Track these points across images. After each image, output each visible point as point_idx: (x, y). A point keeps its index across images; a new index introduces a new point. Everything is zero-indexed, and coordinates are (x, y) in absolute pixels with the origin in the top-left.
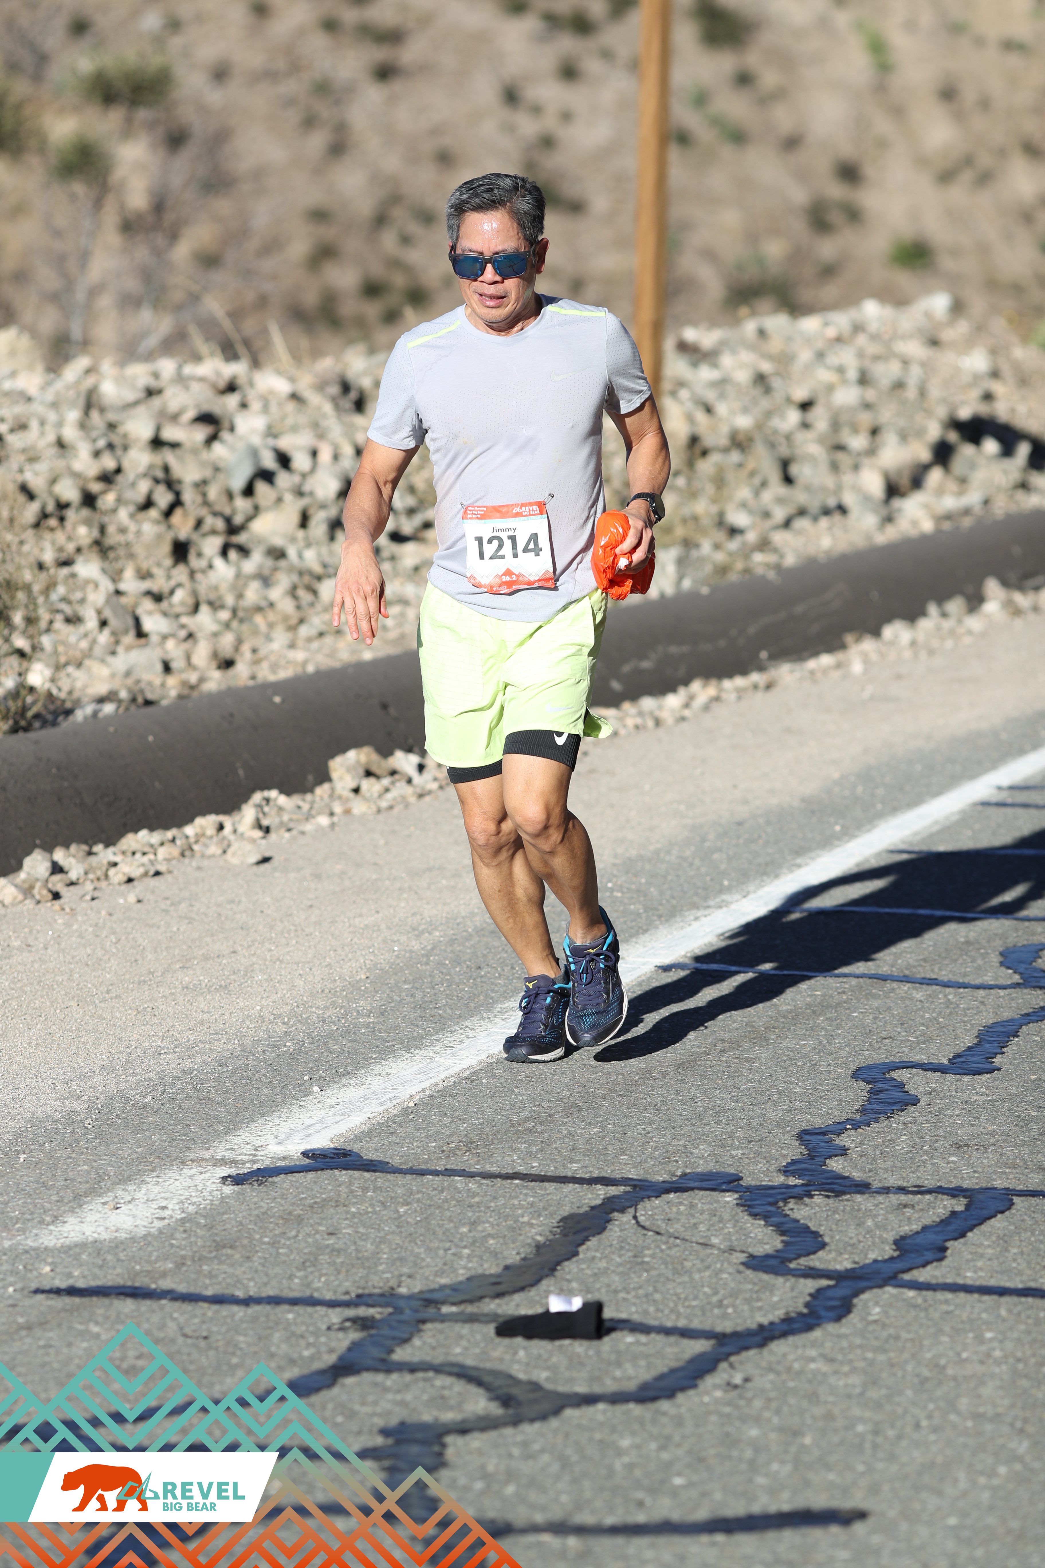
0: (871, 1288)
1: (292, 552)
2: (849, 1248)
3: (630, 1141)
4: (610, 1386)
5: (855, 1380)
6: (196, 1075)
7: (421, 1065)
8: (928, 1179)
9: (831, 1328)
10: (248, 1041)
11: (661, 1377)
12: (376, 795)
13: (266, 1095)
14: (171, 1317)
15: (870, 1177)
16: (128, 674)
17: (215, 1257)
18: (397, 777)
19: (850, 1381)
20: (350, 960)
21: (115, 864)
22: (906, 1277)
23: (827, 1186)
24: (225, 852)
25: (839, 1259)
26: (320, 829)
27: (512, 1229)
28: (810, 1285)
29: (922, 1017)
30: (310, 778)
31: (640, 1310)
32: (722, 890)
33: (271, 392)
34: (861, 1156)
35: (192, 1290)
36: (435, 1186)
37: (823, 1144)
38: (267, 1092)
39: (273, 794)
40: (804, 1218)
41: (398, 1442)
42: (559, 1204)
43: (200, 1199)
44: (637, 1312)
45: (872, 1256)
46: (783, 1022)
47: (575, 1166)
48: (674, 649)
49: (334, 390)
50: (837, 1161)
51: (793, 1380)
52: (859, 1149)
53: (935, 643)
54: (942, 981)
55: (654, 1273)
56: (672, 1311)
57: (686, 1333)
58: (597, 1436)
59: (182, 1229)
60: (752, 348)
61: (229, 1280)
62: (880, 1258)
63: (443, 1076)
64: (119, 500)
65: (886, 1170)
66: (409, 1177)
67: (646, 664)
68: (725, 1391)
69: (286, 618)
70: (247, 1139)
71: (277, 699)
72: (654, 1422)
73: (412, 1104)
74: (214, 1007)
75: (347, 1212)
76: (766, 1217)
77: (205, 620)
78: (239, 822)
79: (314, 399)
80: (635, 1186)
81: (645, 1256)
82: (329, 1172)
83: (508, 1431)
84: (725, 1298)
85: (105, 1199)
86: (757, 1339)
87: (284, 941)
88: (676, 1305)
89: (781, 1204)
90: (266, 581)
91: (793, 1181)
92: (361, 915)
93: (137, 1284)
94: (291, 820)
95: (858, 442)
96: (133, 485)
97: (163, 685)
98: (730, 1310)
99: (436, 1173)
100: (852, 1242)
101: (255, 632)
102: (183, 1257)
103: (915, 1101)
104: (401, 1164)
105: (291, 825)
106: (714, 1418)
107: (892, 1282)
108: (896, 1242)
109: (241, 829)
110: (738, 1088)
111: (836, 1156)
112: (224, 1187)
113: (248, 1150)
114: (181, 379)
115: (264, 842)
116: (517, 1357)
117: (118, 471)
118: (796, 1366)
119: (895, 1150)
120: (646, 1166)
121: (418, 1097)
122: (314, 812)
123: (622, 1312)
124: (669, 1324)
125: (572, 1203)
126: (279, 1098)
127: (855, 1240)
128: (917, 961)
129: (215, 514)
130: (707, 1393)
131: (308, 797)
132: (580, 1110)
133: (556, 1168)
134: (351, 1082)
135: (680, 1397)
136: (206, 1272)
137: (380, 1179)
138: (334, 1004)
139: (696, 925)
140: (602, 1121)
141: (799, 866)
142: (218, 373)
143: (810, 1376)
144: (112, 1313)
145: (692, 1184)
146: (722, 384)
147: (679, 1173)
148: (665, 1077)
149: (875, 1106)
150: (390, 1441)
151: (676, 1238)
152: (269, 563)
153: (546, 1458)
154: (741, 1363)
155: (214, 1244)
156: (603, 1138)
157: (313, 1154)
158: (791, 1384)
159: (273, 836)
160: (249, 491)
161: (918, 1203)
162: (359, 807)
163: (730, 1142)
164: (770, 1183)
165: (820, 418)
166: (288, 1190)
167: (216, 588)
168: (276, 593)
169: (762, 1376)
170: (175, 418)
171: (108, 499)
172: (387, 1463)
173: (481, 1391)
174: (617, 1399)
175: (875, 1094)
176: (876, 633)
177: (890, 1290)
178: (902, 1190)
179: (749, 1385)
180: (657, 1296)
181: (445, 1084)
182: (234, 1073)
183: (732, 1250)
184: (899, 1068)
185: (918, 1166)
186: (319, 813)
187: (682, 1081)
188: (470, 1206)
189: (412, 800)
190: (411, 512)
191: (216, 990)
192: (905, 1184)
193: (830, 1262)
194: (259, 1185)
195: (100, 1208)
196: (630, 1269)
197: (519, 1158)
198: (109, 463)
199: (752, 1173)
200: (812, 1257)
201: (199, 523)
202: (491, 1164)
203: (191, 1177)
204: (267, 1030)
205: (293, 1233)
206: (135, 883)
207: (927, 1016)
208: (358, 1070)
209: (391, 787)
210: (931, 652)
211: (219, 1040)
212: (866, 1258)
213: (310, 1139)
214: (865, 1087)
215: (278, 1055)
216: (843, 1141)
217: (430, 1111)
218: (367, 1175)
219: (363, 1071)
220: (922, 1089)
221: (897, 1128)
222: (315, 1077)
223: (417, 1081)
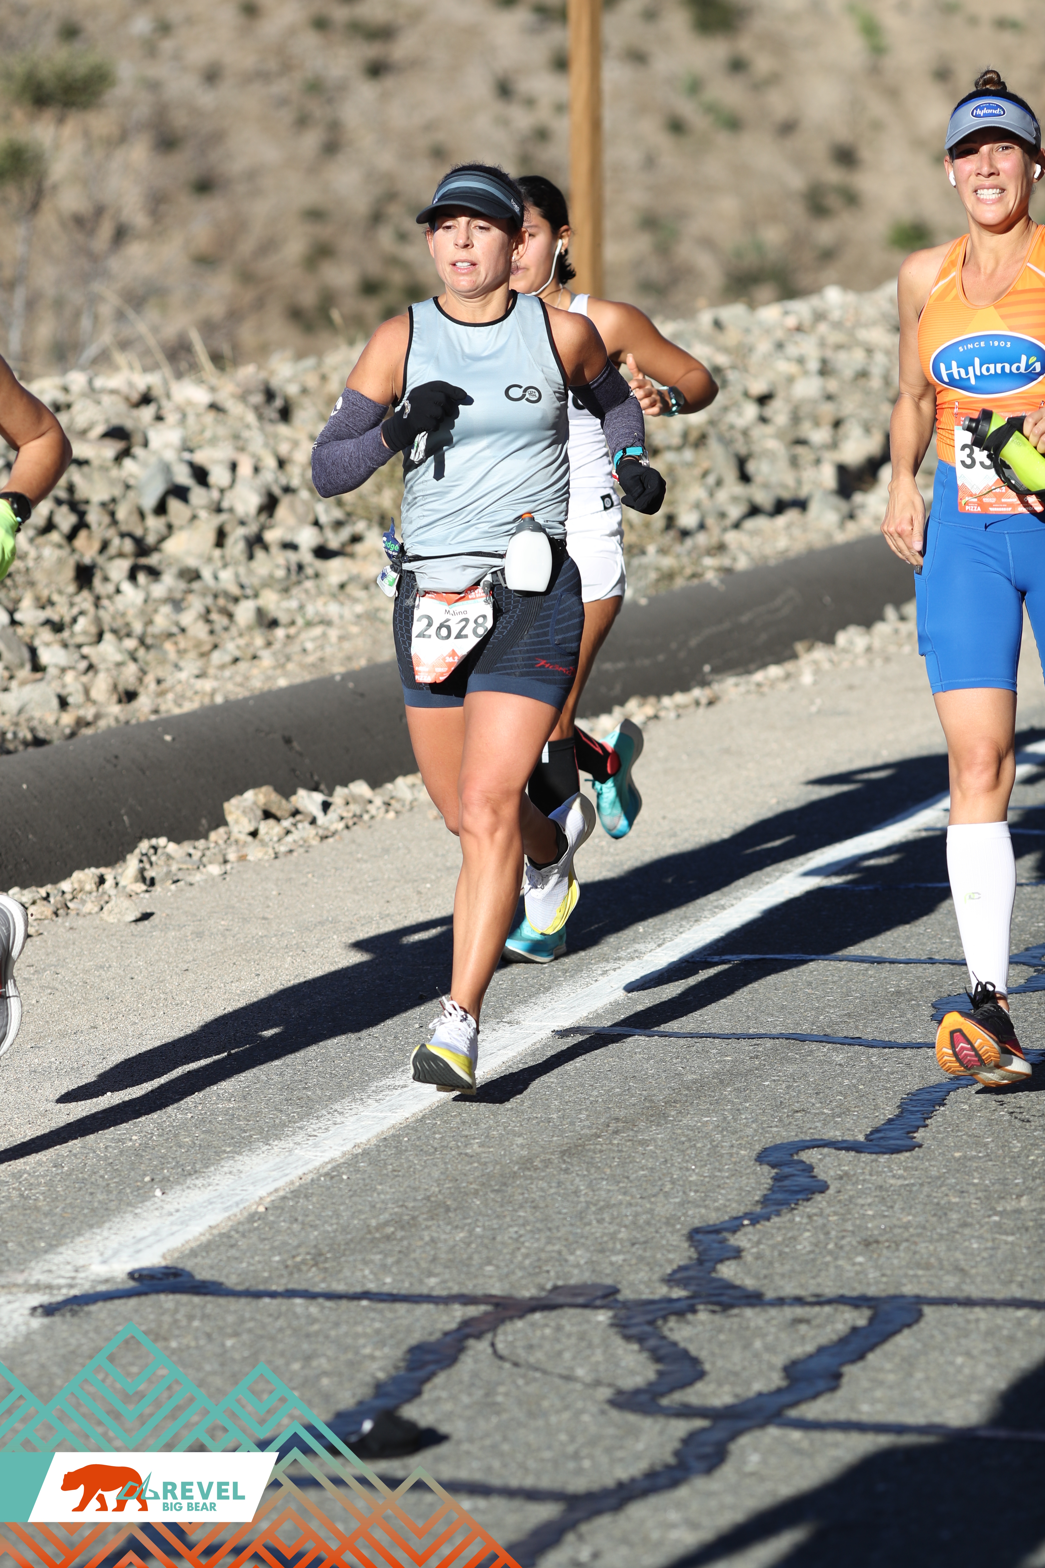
0: (750, 1429)
1: (207, 573)
2: (731, 1378)
3: (499, 1247)
7: (278, 1160)
8: (829, 1286)
9: (700, 1483)
12: (275, 839)
13: (99, 1202)
15: (764, 1285)
16: (20, 711)
18: (298, 817)
22: (793, 1413)
23: (714, 1299)
24: (102, 909)
25: (719, 1392)
26: (210, 879)
27: (351, 1364)
28: (681, 1428)
29: (841, 1083)
30: (204, 821)
31: (484, 1467)
32: (636, 939)
33: (189, 403)
34: (757, 1259)
36: (271, 1312)
37: (716, 1245)
38: (101, 1198)
39: (162, 841)
40: (685, 1339)
42: (409, 1330)
45: (758, 1386)
46: (686, 1095)
47: (432, 1281)
48: (608, 666)
49: (258, 398)
50: (729, 1266)
52: (755, 1250)
53: (892, 649)
54: (867, 1040)
55: (505, 1416)
56: (519, 1466)
57: (532, 1495)
62: (765, 1390)
63: (300, 1172)
65: (783, 1276)
66: (243, 1301)
69: (198, 644)
70: (69, 1258)
75: (167, 1348)
76: (640, 1339)
77: (108, 650)
78: (121, 874)
79: (235, 408)
80: (497, 1305)
81: (498, 1394)
82: (153, 1298)
84: (583, 1447)
86: (614, 1501)
87: (150, 1012)
88: (525, 1458)
89: (660, 1322)
90: (177, 604)
91: (678, 1293)
92: (239, 980)
94: (179, 870)
95: (819, 436)
97: (56, 722)
98: (586, 1463)
99: (273, 1295)
100: (735, 1369)
101: (163, 661)
103: (823, 1188)
104: (237, 1284)
105: (180, 875)
107: (776, 1420)
108: (785, 1369)
109: (122, 883)
110: (628, 1178)
111: (728, 1259)
112: (33, 1320)
113: (68, 1271)
114: (91, 392)
115: (147, 895)
119: (796, 1250)
120: (513, 1278)
121: (269, 1199)
122: (205, 860)
124: (514, 1484)
125: (423, 1328)
126: (112, 1205)
127: (738, 1368)
128: (840, 1016)
129: (123, 535)
131: (201, 843)
132: (448, 1209)
133: (411, 1284)
134: (197, 1182)
137: (210, 1304)
139: (603, 980)
140: (470, 1224)
141: (723, 908)
142: (131, 384)
145: (561, 1300)
147: (549, 1286)
148: (547, 1167)
149: (779, 1196)
151: (536, 1369)
152: (182, 585)
154: (591, 1533)
156: (468, 1244)
157: (140, 1275)
159: (158, 888)
160: (161, 509)
161: (815, 1317)
162: (255, 853)
163: (610, 1245)
164: (651, 1297)
165: (779, 412)
166: (103, 1321)
167: (123, 615)
169: (614, 1550)
170: (84, 433)
175: (779, 1181)
176: (829, 640)
177: (773, 1431)
178: (799, 1301)
180: (506, 1447)
181: (302, 1182)
183: (597, 1383)
184: (808, 1148)
185: (820, 1270)
186: (211, 863)
187: (566, 1171)
188: (308, 1336)
189: (315, 842)
190: (338, 525)
192: (803, 1293)
193: (707, 1396)
194: (73, 1316)
196: (478, 1412)
197: (372, 1272)
199: (631, 1284)
200: (687, 1390)
201: (104, 546)
202: (339, 1281)
207: (846, 1082)
208: (207, 1167)
209: (293, 829)
210: (887, 660)
212: (750, 1390)
213: (140, 1255)
214: (769, 1173)
215: (121, 1152)
216: (738, 1240)
217: (279, 1216)
218: (197, 1299)
219: (212, 1169)
220: (832, 1173)
221: (800, 1223)
222: (158, 1178)
223: (270, 1180)
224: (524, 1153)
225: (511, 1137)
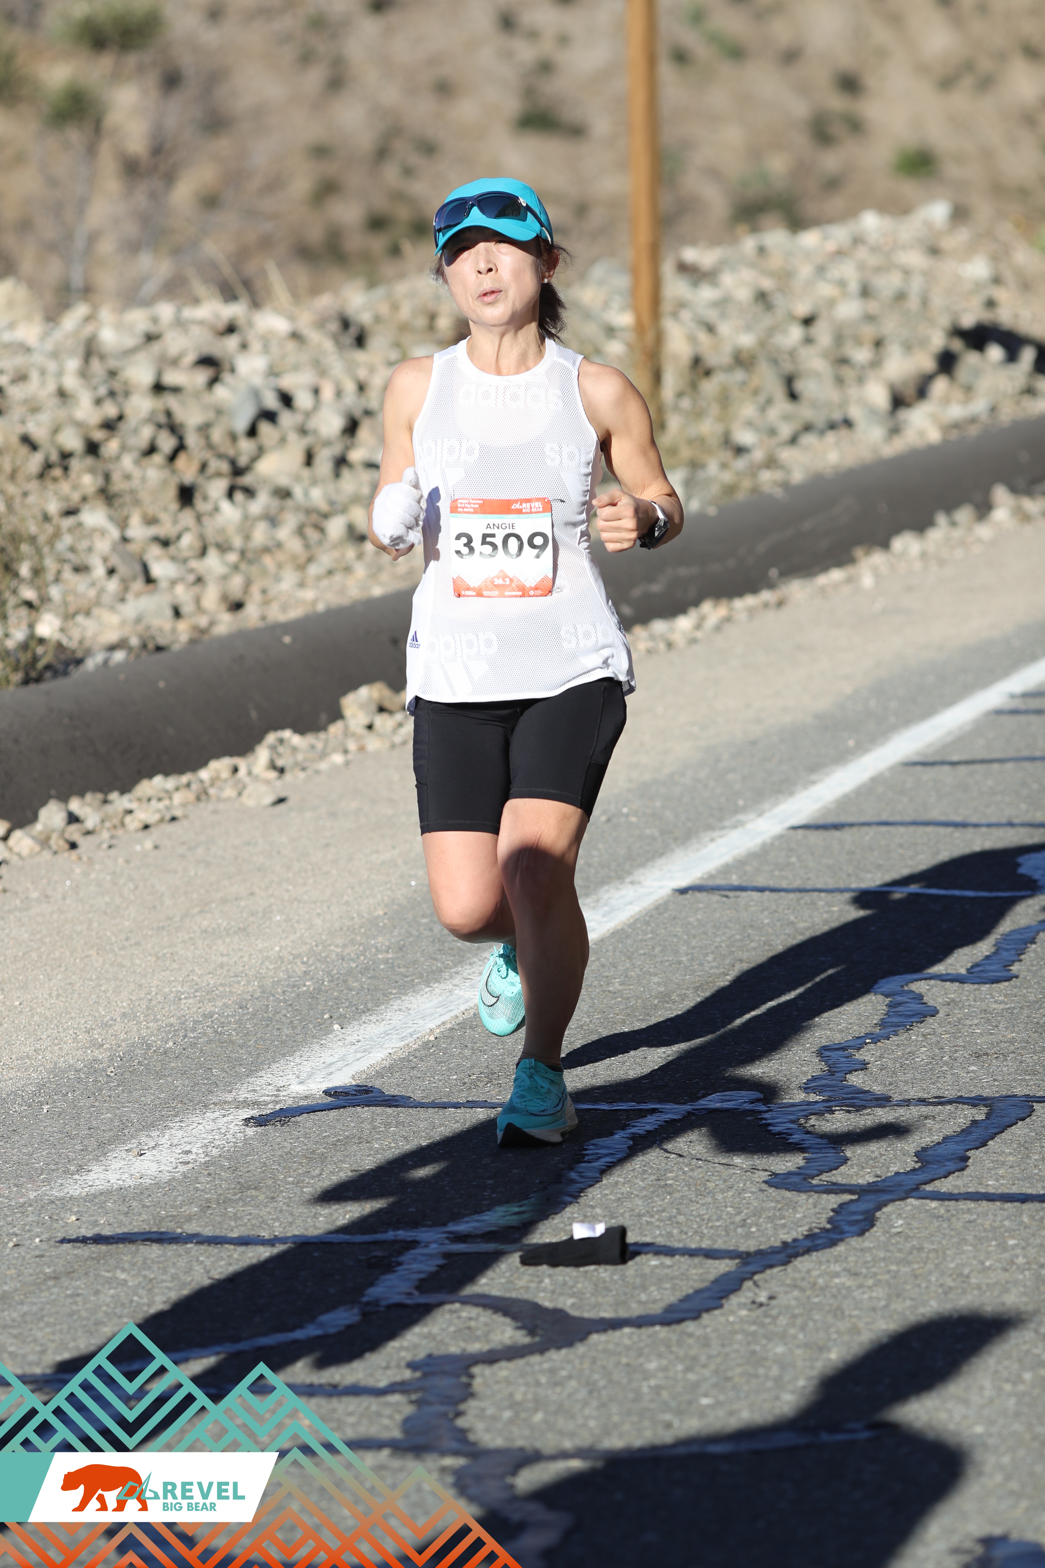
0: (894, 1201)
1: (298, 492)
2: (871, 1162)
4: (635, 1310)
5: (880, 1293)
6: (217, 1019)
7: (440, 999)
8: (948, 1090)
9: (855, 1242)
10: (268, 983)
11: (687, 1298)
12: (389, 731)
13: (287, 1035)
14: (198, 1260)
15: (891, 1090)
16: (138, 620)
17: (240, 1199)
19: (874, 1294)
20: (367, 897)
21: (130, 812)
22: (929, 1188)
23: (848, 1102)
24: (240, 794)
25: (861, 1173)
26: (335, 768)
27: (535, 1158)
28: (833, 1201)
29: (940, 928)
30: (323, 717)
31: (663, 1232)
32: (737, 810)
33: (271, 332)
34: (882, 1070)
35: (218, 1233)
36: (458, 1119)
37: (843, 1059)
38: (288, 1032)
39: (287, 734)
41: (425, 1375)
43: (224, 1142)
44: (661, 1235)
45: (894, 1169)
48: (683, 572)
49: (334, 326)
50: (857, 1076)
51: (818, 1296)
52: (879, 1063)
53: (945, 553)
55: (677, 1195)
56: (696, 1232)
57: (711, 1254)
58: (624, 1360)
59: (206, 1173)
60: (752, 265)
61: (254, 1222)
62: (902, 1171)
63: (462, 1008)
64: (124, 448)
65: (906, 1082)
66: (431, 1110)
67: (656, 588)
68: (750, 1310)
69: (294, 557)
70: (269, 1080)
71: (287, 639)
72: (680, 1343)
73: (432, 1038)
74: (233, 950)
75: (371, 1149)
77: (214, 563)
78: (254, 764)
79: (314, 336)
81: (668, 1179)
82: (351, 1110)
83: (535, 1359)
84: (748, 1218)
85: (129, 1146)
86: (782, 1256)
87: (301, 881)
88: (699, 1227)
89: (802, 1121)
90: (273, 521)
91: (813, 1097)
92: (377, 852)
93: (163, 1230)
94: (305, 760)
95: (861, 355)
96: (136, 431)
97: (174, 630)
98: (753, 1229)
99: (456, 1106)
100: (873, 1155)
101: (264, 572)
102: (208, 1201)
103: (934, 1013)
104: (423, 1098)
105: (306, 764)
106: (739, 1337)
107: (914, 1194)
108: (917, 1154)
109: (256, 770)
111: (856, 1070)
112: (247, 1129)
113: (271, 1090)
114: (180, 324)
115: (278, 783)
116: (543, 1285)
117: (120, 418)
118: (821, 1281)
119: (915, 1062)
120: (667, 1089)
121: (438, 1031)
122: (328, 751)
123: (646, 1235)
124: (693, 1246)
126: (299, 1038)
127: (876, 1154)
129: (220, 456)
130: (732, 1312)
131: (322, 735)
134: (372, 1018)
135: (706, 1318)
136: (231, 1214)
137: (402, 1114)
138: (353, 942)
139: (712, 846)
141: (813, 783)
142: (217, 316)
143: (834, 1291)
144: (139, 1259)
146: (723, 304)
148: (684, 1000)
149: (895, 1020)
150: (418, 1374)
151: (698, 1159)
152: (275, 503)
153: (573, 1383)
154: (766, 1281)
155: (239, 1186)
157: (335, 1092)
158: (816, 1300)
159: (288, 777)
160: (252, 432)
161: (939, 1114)
162: (373, 744)
164: (791, 1101)
165: (823, 333)
166: (311, 1129)
167: (222, 531)
168: (284, 533)
169: (786, 1293)
170: (175, 362)
171: (112, 447)
172: (414, 1397)
173: (508, 1320)
174: (641, 1322)
175: (894, 1007)
176: (885, 545)
177: (912, 1202)
178: (923, 1101)
179: (773, 1302)
180: (681, 1218)
181: (465, 1016)
182: (254, 1014)
183: (754, 1169)
184: (917, 980)
185: (938, 1077)
186: (333, 752)
191: (235, 933)
192: (926, 1096)
193: (852, 1176)
194: (282, 1125)
195: (124, 1154)
196: (653, 1192)
198: (110, 410)
200: (834, 1172)
201: (203, 467)
203: (214, 1120)
204: (287, 971)
205: (317, 1172)
206: (152, 830)
207: (945, 926)
208: (378, 1006)
209: (404, 722)
210: (942, 562)
211: (239, 982)
212: (888, 1171)
213: (331, 1077)
214: (884, 1001)
215: (298, 995)
216: (862, 1055)
217: (450, 1044)
218: (389, 1110)
219: (383, 1007)
220: (940, 1000)
221: (916, 1040)
222: (336, 1015)
223: (437, 1015)
224: (662, 989)
225: (647, 977)
